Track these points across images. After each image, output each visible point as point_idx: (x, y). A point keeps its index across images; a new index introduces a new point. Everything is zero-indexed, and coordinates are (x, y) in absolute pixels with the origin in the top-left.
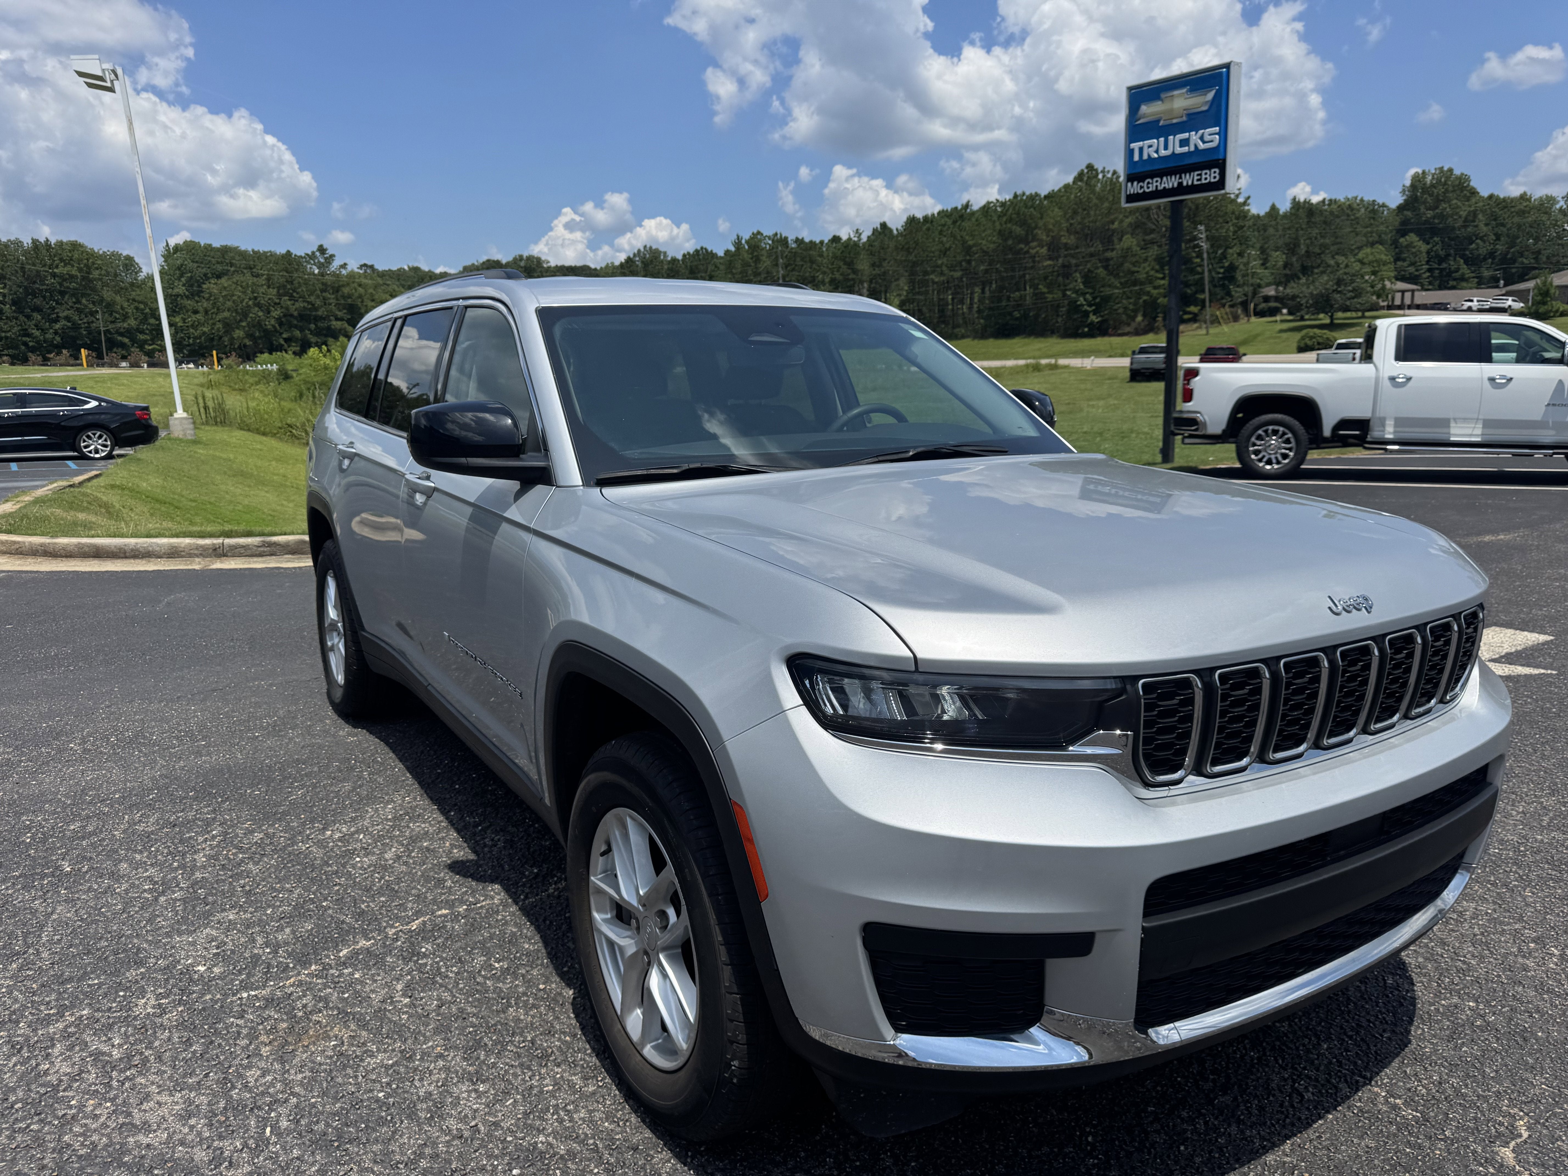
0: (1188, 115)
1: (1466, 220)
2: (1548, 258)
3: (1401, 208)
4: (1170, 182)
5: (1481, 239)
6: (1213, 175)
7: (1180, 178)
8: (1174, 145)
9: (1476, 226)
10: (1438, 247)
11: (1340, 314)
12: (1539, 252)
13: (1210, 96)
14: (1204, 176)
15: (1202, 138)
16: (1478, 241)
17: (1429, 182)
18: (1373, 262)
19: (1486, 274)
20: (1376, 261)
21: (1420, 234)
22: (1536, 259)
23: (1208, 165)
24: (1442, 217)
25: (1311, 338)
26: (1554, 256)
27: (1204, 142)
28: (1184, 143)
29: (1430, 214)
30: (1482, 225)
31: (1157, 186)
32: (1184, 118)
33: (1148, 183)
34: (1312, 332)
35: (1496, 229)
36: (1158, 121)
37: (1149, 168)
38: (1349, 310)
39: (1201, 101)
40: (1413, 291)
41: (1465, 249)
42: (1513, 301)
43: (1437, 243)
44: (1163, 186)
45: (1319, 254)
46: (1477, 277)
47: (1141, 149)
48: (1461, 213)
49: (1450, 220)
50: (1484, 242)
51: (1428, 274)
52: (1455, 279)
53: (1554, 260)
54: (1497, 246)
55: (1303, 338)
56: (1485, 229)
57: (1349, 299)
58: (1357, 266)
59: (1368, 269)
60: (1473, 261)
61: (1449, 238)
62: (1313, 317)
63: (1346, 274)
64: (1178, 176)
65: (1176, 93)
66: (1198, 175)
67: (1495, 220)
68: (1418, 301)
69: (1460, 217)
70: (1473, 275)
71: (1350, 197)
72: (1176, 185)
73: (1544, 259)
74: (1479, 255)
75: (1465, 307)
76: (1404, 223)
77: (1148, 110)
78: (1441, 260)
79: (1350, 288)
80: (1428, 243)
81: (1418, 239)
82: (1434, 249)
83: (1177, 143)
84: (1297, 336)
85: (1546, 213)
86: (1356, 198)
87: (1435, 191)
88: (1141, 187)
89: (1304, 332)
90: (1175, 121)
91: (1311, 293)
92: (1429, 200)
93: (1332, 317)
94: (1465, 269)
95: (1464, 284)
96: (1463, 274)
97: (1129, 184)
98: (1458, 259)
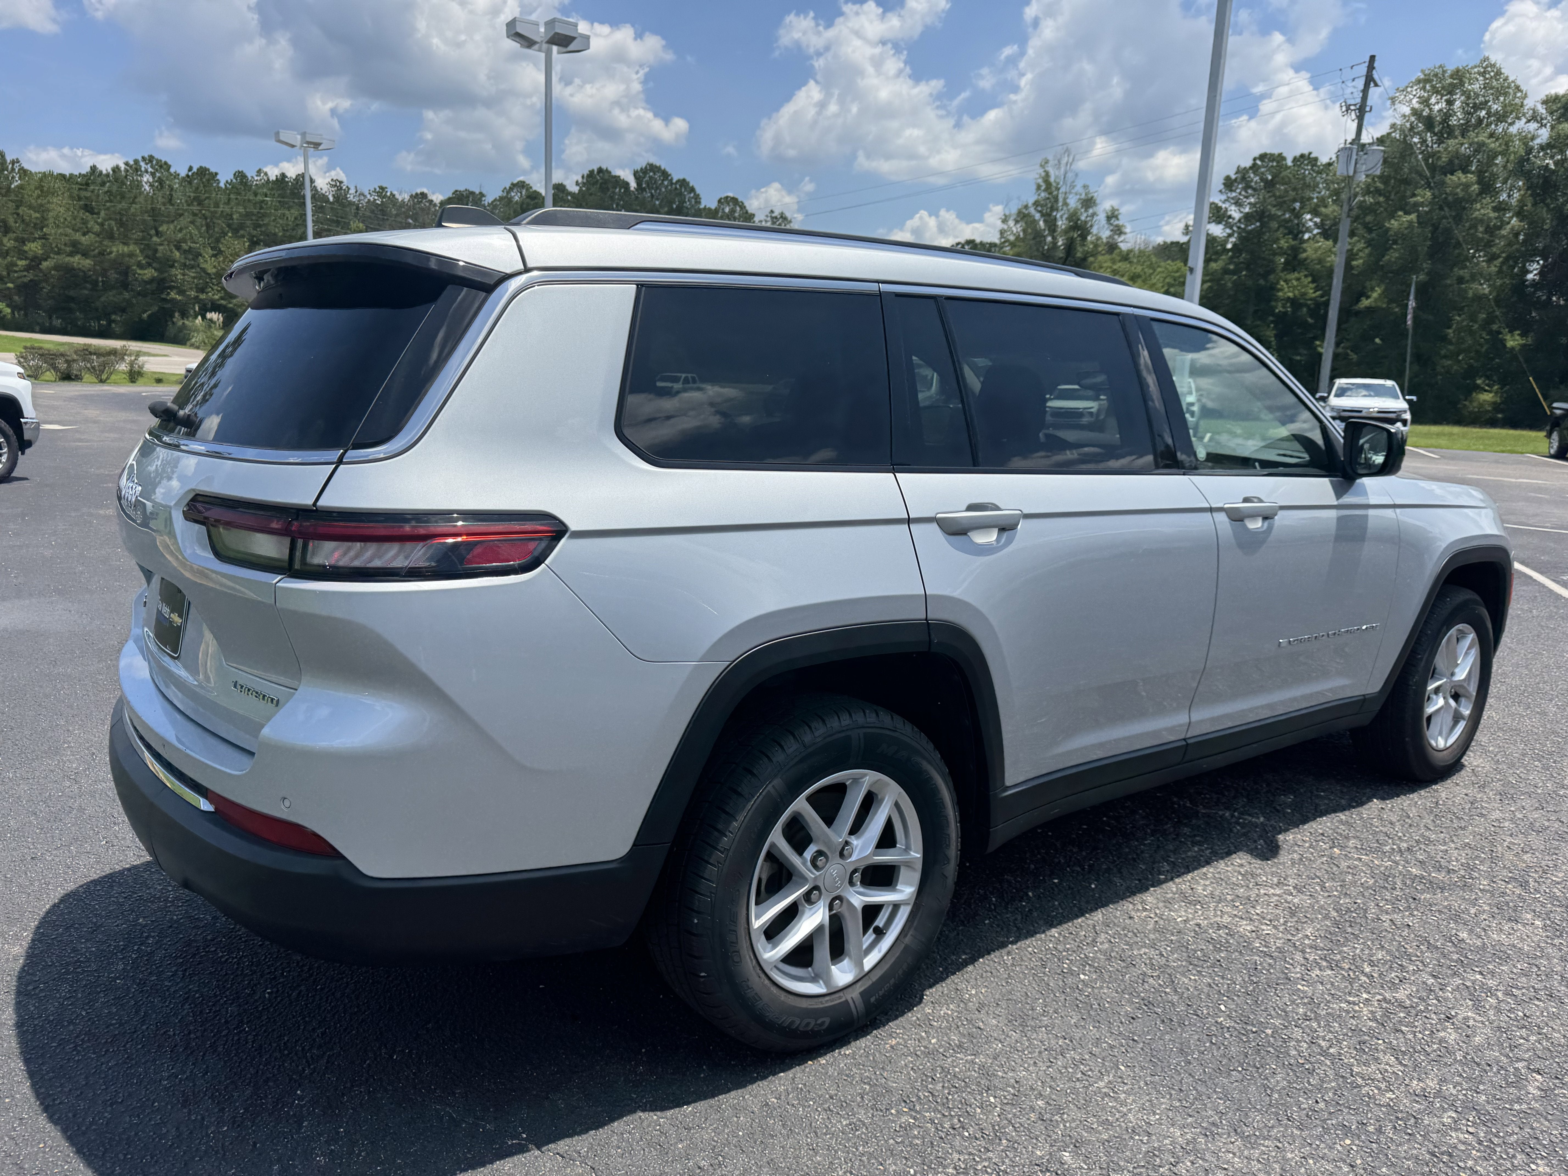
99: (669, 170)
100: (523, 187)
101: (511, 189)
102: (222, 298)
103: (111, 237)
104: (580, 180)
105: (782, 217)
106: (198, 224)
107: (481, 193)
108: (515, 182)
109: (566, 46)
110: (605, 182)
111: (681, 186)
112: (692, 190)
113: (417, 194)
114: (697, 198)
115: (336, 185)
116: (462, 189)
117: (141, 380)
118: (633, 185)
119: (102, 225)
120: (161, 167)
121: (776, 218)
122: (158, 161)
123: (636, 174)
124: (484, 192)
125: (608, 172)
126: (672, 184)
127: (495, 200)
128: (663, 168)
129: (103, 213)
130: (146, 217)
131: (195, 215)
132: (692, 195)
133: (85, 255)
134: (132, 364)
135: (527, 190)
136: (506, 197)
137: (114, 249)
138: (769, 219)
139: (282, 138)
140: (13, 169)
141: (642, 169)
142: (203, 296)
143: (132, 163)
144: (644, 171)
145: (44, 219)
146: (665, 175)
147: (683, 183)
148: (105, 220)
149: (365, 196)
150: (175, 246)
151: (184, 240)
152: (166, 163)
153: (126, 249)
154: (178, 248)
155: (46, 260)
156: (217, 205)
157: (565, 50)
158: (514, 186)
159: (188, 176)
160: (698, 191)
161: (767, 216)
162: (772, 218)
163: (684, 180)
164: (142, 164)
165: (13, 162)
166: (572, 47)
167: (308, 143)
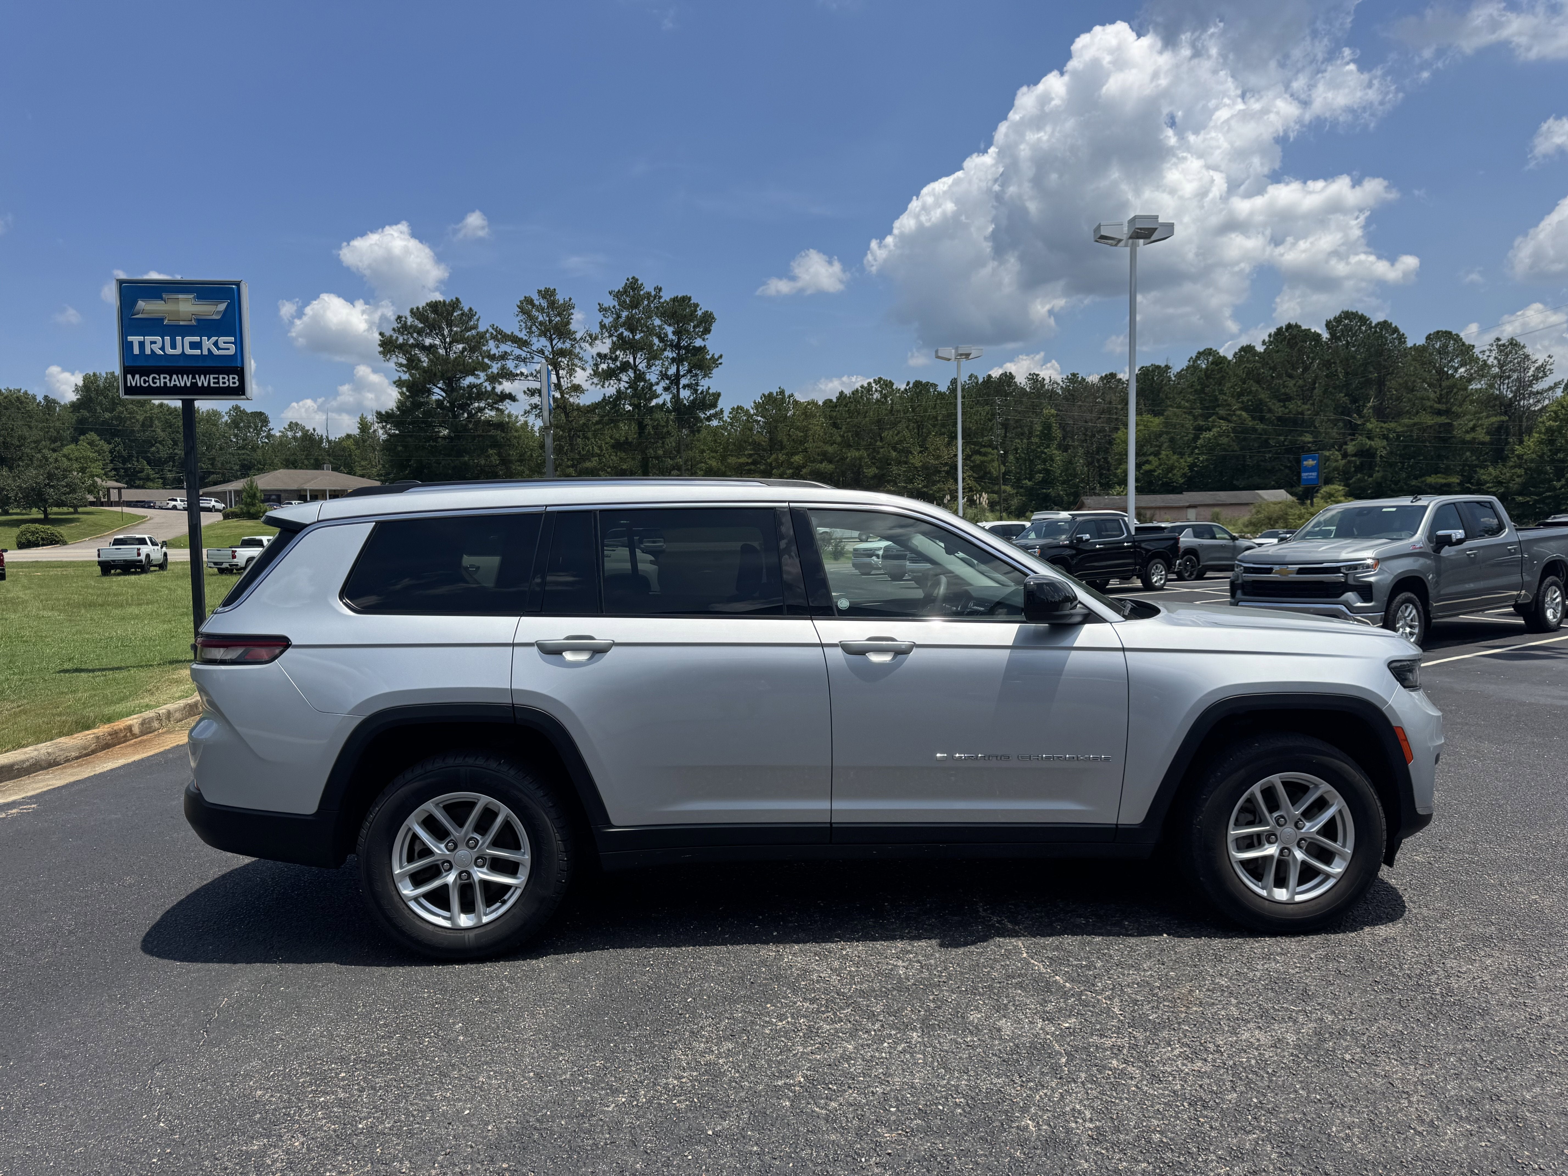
0: (198, 320)
1: (143, 425)
2: (222, 464)
3: (75, 407)
4: (185, 381)
5: (160, 442)
6: (231, 381)
7: (194, 378)
8: (184, 346)
9: (154, 431)
10: (120, 447)
11: (55, 509)
12: (214, 459)
13: (222, 307)
14: (221, 381)
15: (216, 344)
16: (158, 445)
17: (102, 385)
18: (80, 458)
19: (170, 476)
20: (83, 457)
21: (100, 433)
22: (212, 464)
23: (228, 371)
24: (119, 418)
25: (33, 533)
26: (227, 463)
27: (218, 349)
28: (193, 345)
29: (107, 415)
30: (159, 430)
31: (165, 383)
32: (194, 323)
33: (154, 378)
34: (33, 527)
35: (173, 436)
36: (162, 320)
37: (152, 363)
38: (65, 505)
39: (214, 310)
40: (119, 489)
41: (146, 452)
42: (216, 501)
43: (119, 444)
44: (173, 383)
45: (19, 446)
46: (161, 478)
47: (142, 344)
48: (138, 417)
49: (128, 422)
50: (163, 446)
51: (113, 473)
52: (140, 479)
53: (228, 466)
54: (176, 451)
55: (23, 533)
56: (162, 434)
57: (65, 494)
58: (66, 463)
59: (76, 465)
60: (156, 463)
61: (129, 440)
62: (24, 511)
63: (57, 468)
64: (190, 376)
65: (180, 296)
66: (214, 378)
67: (170, 427)
68: (125, 498)
69: (137, 421)
70: (157, 475)
71: (11, 388)
72: (188, 384)
73: (219, 465)
74: (160, 458)
75: (170, 506)
76: (81, 421)
77: (146, 307)
78: (125, 461)
79: (63, 483)
80: (110, 443)
81: (98, 438)
82: (117, 449)
83: (187, 346)
84: (16, 531)
85: (215, 425)
86: (19, 391)
87: (110, 394)
88: (145, 382)
89: (23, 527)
90: (182, 323)
91: (20, 487)
92: (104, 401)
93: (45, 512)
94: (148, 469)
95: (151, 484)
96: (148, 475)
97: (129, 377)
98: (141, 460)
99: (1367, 315)
100: (1210, 354)
101: (1198, 358)
102: (924, 487)
103: (849, 446)
104: (1267, 339)
105: (1511, 344)
106: (911, 427)
107: (1166, 366)
108: (1201, 350)
109: (1149, 237)
110: (1294, 337)
111: (1381, 330)
112: (1396, 330)
113: (1106, 376)
114: (1402, 338)
115: (1033, 379)
116: (1148, 364)
117: (842, 560)
118: (1325, 335)
119: (843, 436)
120: (886, 385)
121: (1504, 345)
122: (884, 381)
123: (1328, 325)
124: (1171, 365)
125: (1297, 326)
126: (1371, 328)
127: (1182, 370)
128: (1360, 313)
129: (844, 428)
130: (873, 427)
131: (909, 420)
132: (1395, 335)
133: (830, 462)
134: (836, 546)
135: (1214, 356)
136: (1193, 366)
137: (849, 455)
138: (1495, 347)
139: (940, 355)
140: (789, 402)
141: (1335, 318)
142: (910, 486)
143: (866, 385)
144: (1338, 320)
145: (806, 436)
146: (1363, 319)
147: (1385, 325)
148: (844, 433)
149: (1058, 384)
150: (892, 448)
151: (900, 442)
152: (890, 382)
153: (857, 454)
154: (895, 449)
155: (804, 467)
156: (926, 411)
157: (1149, 241)
158: (1200, 354)
159: (906, 389)
160: (1402, 331)
161: (1492, 345)
162: (1498, 346)
163: (1385, 322)
164: (873, 385)
165: (789, 397)
166: (1153, 238)
167: (961, 355)
